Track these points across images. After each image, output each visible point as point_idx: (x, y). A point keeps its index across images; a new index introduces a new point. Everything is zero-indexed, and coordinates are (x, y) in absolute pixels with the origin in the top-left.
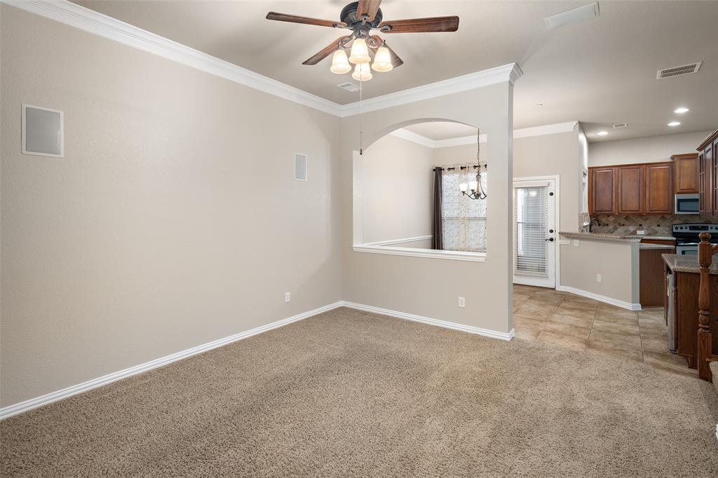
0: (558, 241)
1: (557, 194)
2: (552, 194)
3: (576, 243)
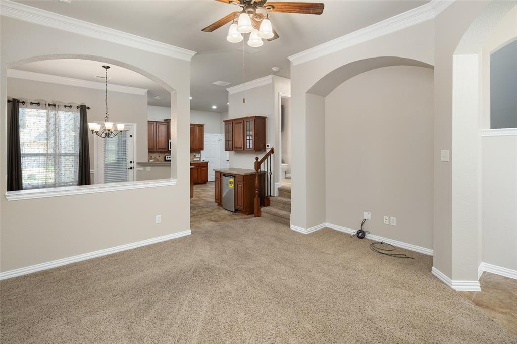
0: (136, 169)
1: (135, 136)
2: (131, 136)
3: (149, 169)
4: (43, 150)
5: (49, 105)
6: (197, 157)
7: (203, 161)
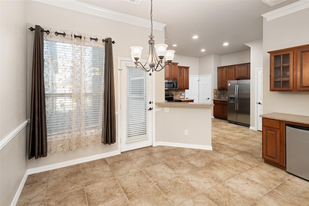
1: (154, 75)
2: (150, 74)
3: (167, 110)
4: (69, 89)
5: (75, 36)
6: (182, 95)
7: (187, 98)
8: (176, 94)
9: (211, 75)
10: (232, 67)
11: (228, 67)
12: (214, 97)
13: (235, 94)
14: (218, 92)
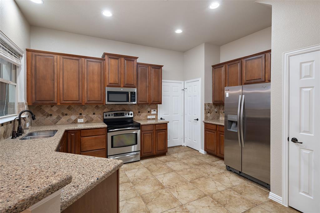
6: (152, 113)
7: (161, 119)
8: (139, 112)
9: (200, 79)
10: (235, 62)
11: (229, 64)
12: (206, 118)
13: (237, 115)
14: (213, 108)
